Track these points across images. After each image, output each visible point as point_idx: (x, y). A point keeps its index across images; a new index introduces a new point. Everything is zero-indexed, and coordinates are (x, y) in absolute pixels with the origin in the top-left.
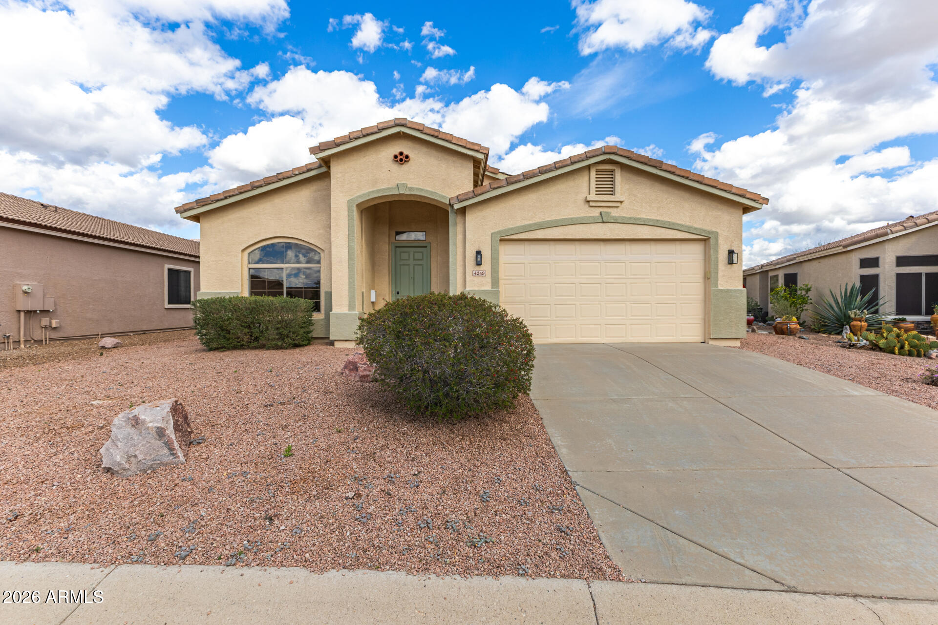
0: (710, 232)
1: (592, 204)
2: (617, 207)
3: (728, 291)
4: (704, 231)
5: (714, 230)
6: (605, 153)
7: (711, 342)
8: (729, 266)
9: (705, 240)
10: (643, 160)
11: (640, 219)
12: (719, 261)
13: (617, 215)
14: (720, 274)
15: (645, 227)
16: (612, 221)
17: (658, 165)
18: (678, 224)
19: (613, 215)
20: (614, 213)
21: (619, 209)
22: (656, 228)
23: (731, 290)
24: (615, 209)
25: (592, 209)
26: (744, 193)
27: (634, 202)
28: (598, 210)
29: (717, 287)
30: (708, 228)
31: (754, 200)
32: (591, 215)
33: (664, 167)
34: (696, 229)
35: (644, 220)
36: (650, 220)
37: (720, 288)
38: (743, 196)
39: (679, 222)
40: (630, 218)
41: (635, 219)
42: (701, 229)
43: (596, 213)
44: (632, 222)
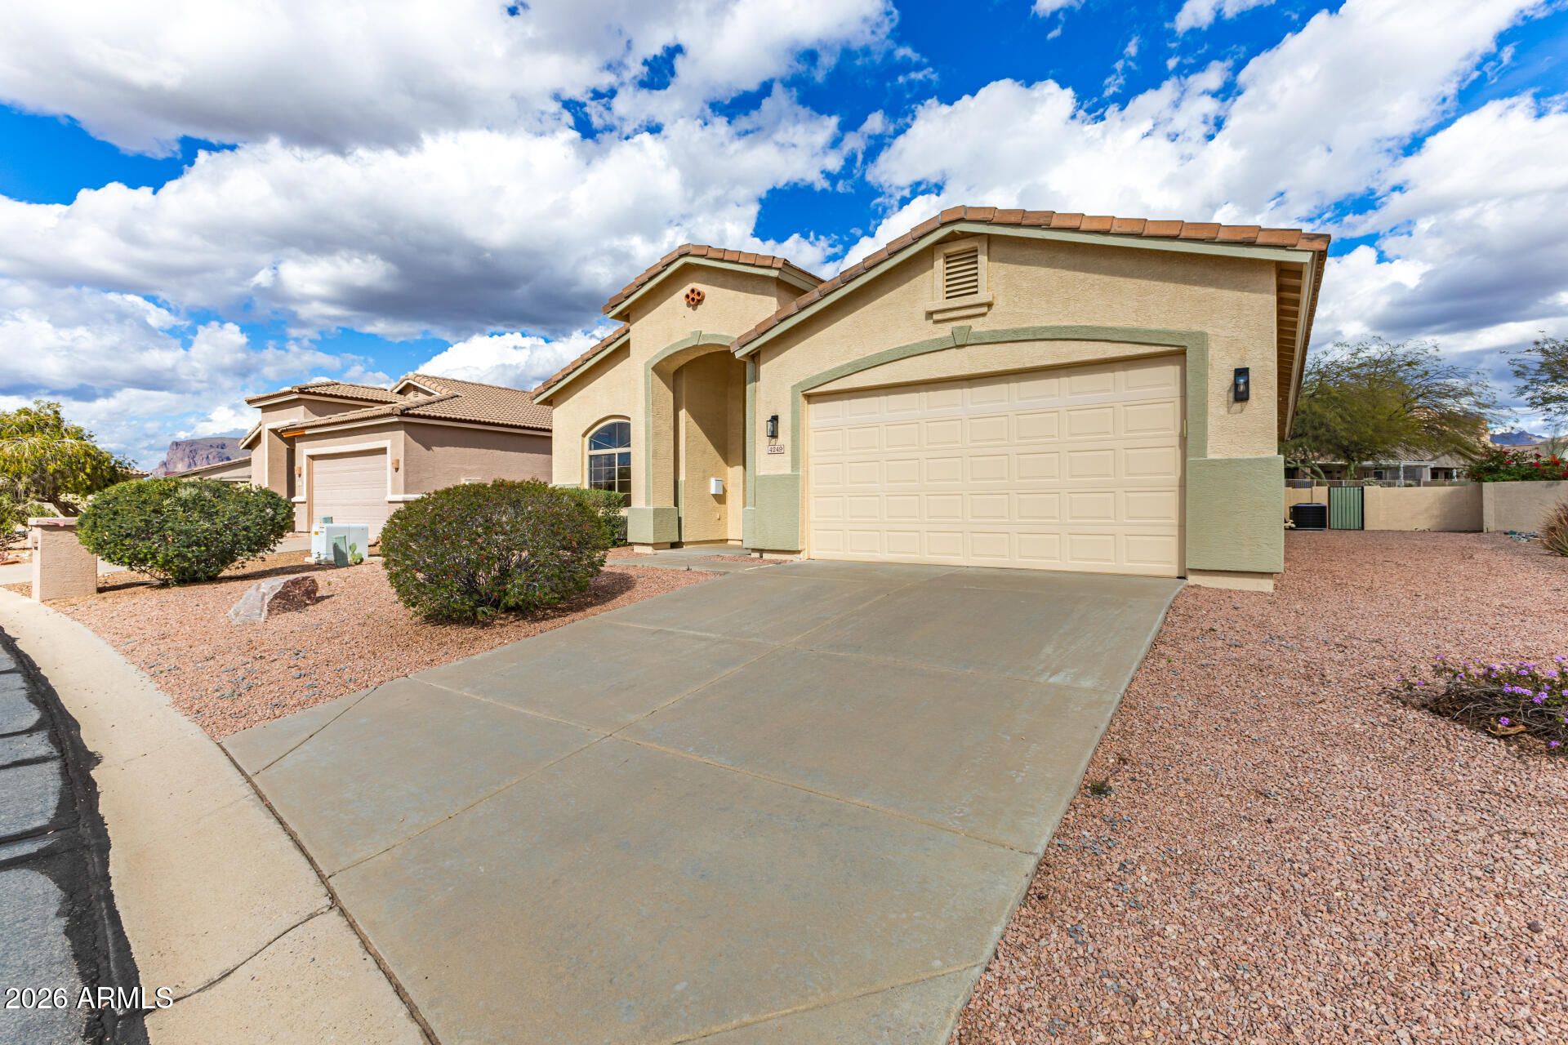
0: (1182, 335)
1: (936, 317)
2: (984, 315)
3: (1230, 462)
4: (1170, 334)
5: (1196, 328)
6: (944, 225)
7: (1193, 580)
8: (1238, 406)
9: (1177, 355)
10: (1013, 219)
11: (1025, 330)
12: (1210, 397)
13: (983, 329)
14: (1213, 423)
15: (1038, 343)
16: (973, 342)
17: (1041, 221)
18: (1107, 329)
19: (974, 329)
20: (978, 326)
21: (986, 319)
22: (1058, 343)
23: (1238, 462)
24: (980, 319)
25: (939, 325)
26: (1252, 235)
27: (1016, 300)
28: (950, 326)
29: (1205, 455)
30: (1180, 327)
31: (1283, 247)
32: (937, 336)
33: (1055, 223)
34: (1148, 332)
35: (1035, 330)
36: (1046, 329)
37: (1211, 456)
38: (1251, 244)
39: (1109, 324)
40: (1006, 332)
41: (1015, 332)
42: (1158, 332)
43: (945, 331)
44: (1010, 338)
